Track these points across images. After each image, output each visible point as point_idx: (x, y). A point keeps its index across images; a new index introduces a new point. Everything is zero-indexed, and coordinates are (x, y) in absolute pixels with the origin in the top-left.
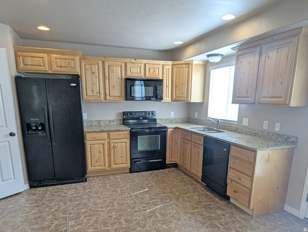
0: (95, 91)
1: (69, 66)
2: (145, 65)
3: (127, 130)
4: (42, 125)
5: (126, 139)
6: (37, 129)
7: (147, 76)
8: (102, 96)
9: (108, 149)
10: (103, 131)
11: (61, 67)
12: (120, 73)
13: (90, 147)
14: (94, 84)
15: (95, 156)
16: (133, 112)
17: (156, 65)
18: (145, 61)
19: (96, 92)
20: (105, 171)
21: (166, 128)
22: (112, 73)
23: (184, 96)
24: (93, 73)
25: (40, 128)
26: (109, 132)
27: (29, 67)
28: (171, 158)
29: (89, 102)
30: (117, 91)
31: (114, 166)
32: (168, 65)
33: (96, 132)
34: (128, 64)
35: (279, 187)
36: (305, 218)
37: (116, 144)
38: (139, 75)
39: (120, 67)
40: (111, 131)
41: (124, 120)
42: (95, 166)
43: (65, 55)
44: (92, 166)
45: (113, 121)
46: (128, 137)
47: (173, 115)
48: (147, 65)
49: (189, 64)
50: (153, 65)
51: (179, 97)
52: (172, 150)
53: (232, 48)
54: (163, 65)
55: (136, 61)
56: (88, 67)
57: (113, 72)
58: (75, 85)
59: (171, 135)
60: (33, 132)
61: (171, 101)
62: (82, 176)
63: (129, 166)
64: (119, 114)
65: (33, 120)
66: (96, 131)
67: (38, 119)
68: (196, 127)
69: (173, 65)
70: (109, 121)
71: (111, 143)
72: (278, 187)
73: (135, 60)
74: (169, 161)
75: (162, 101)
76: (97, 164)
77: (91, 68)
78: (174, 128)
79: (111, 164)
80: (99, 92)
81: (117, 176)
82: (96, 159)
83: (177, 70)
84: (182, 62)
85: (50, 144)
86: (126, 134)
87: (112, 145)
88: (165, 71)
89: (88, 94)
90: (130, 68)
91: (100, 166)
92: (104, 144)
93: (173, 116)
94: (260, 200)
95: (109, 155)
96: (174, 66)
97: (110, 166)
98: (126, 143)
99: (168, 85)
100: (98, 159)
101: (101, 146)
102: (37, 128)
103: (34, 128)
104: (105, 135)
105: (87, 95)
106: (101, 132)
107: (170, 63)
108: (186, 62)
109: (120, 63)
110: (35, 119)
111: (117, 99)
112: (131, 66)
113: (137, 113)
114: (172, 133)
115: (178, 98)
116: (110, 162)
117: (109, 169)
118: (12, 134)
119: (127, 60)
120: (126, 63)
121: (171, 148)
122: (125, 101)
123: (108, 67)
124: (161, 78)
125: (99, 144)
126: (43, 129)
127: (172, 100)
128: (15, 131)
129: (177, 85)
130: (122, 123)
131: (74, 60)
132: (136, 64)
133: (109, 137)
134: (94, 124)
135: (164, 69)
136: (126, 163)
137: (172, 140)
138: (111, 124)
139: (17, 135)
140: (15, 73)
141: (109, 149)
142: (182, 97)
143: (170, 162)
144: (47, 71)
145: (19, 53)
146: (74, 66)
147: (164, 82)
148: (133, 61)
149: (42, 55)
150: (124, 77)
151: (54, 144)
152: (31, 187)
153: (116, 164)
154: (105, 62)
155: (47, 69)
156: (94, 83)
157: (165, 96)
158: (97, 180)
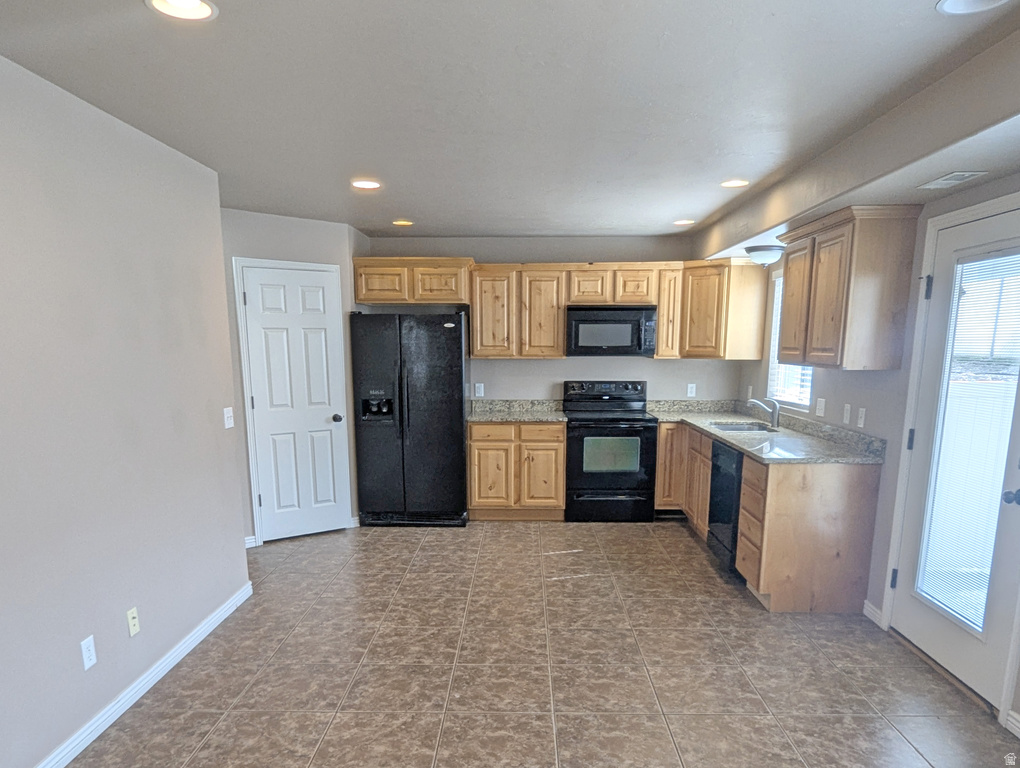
0: (499, 337)
1: (446, 288)
2: (615, 273)
3: (559, 422)
4: (389, 403)
5: (558, 441)
6: (379, 412)
7: (618, 298)
8: (514, 347)
9: (515, 462)
10: (507, 423)
11: (431, 290)
12: (555, 295)
13: (479, 454)
14: (498, 321)
15: (487, 476)
16: (586, 382)
17: (641, 273)
18: (615, 266)
19: (501, 338)
20: (506, 510)
21: (655, 420)
22: (537, 297)
23: (708, 344)
24: (497, 297)
25: (385, 410)
26: (519, 423)
27: (375, 294)
28: (669, 496)
29: (486, 359)
30: (547, 333)
31: (527, 501)
32: (673, 271)
33: (491, 423)
34: (573, 274)
35: (841, 554)
36: (892, 628)
37: (536, 452)
38: (601, 298)
39: (555, 282)
40: (525, 423)
41: (565, 401)
42: (487, 498)
43: (440, 266)
44: (480, 497)
45: (542, 403)
46: (561, 438)
47: (691, 392)
48: (619, 274)
49: (721, 267)
50: (635, 273)
51: (699, 347)
52: (670, 478)
53: (777, 237)
54: (660, 271)
55: (592, 267)
56: (487, 285)
57: (540, 294)
58: (453, 325)
59: (669, 440)
60: (373, 417)
61: (679, 357)
62: (457, 514)
63: (561, 503)
64: (555, 386)
65: (376, 393)
66: (491, 421)
67: (382, 392)
68: (730, 420)
69: (686, 269)
70: (532, 403)
71: (523, 448)
72: (838, 554)
73: (591, 264)
74: (662, 503)
75: (655, 356)
76: (491, 493)
77: (493, 288)
78: (677, 422)
79: (522, 497)
80: (508, 338)
81: (532, 525)
82: (490, 482)
83: (696, 282)
84: (706, 263)
85: (399, 442)
86: (558, 431)
87: (525, 454)
88: (665, 285)
89: (485, 343)
90: (579, 282)
91: (497, 498)
92: (507, 450)
93: (694, 395)
94: (788, 577)
95: (518, 475)
96: (688, 273)
97: (518, 500)
98: (556, 450)
99: (671, 318)
100: (494, 483)
101: (503, 454)
102: (380, 410)
103: (375, 409)
104: (512, 431)
105: (482, 344)
106: (502, 423)
107: (680, 265)
108: (716, 263)
109: (557, 274)
110: (377, 392)
111: (547, 352)
112: (581, 279)
113: (597, 385)
114: (672, 434)
115: (696, 349)
116: (520, 491)
117: (517, 507)
118: (337, 418)
119: (572, 266)
120: (569, 273)
121: (668, 470)
122: (565, 357)
123: (530, 282)
124: (655, 303)
125: (497, 450)
126: (390, 411)
127: (685, 355)
128: (342, 413)
129: (695, 317)
130: (562, 407)
131: (456, 275)
132: (593, 273)
133: (519, 435)
134: (498, 408)
135: (662, 280)
136: (556, 498)
137: (671, 451)
138: (535, 408)
139: (344, 420)
140: (351, 307)
141: (519, 463)
142: (706, 347)
143: (665, 505)
144: (405, 300)
145: (361, 270)
146: (456, 286)
147: (663, 310)
148: (587, 266)
149: (398, 270)
150: (564, 302)
151: (407, 442)
152: (363, 524)
153: (532, 497)
154: (524, 274)
155: (406, 296)
156: (497, 318)
157: (664, 345)
158: (487, 526)
